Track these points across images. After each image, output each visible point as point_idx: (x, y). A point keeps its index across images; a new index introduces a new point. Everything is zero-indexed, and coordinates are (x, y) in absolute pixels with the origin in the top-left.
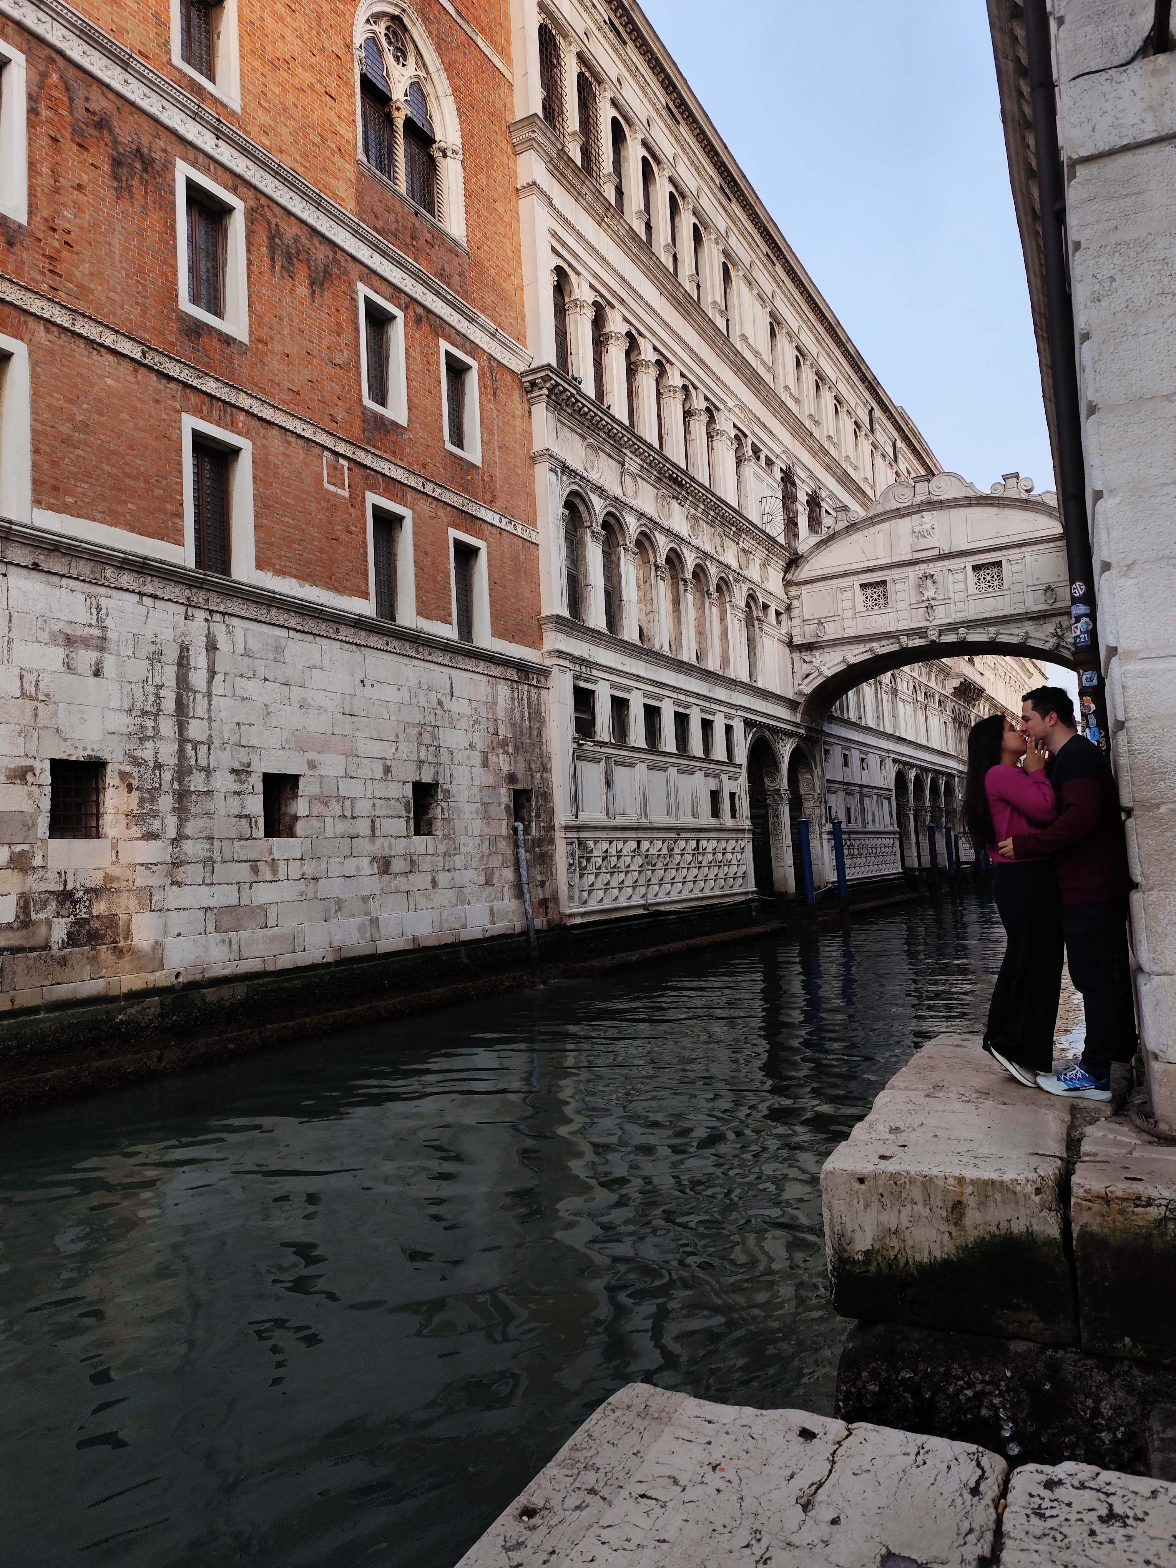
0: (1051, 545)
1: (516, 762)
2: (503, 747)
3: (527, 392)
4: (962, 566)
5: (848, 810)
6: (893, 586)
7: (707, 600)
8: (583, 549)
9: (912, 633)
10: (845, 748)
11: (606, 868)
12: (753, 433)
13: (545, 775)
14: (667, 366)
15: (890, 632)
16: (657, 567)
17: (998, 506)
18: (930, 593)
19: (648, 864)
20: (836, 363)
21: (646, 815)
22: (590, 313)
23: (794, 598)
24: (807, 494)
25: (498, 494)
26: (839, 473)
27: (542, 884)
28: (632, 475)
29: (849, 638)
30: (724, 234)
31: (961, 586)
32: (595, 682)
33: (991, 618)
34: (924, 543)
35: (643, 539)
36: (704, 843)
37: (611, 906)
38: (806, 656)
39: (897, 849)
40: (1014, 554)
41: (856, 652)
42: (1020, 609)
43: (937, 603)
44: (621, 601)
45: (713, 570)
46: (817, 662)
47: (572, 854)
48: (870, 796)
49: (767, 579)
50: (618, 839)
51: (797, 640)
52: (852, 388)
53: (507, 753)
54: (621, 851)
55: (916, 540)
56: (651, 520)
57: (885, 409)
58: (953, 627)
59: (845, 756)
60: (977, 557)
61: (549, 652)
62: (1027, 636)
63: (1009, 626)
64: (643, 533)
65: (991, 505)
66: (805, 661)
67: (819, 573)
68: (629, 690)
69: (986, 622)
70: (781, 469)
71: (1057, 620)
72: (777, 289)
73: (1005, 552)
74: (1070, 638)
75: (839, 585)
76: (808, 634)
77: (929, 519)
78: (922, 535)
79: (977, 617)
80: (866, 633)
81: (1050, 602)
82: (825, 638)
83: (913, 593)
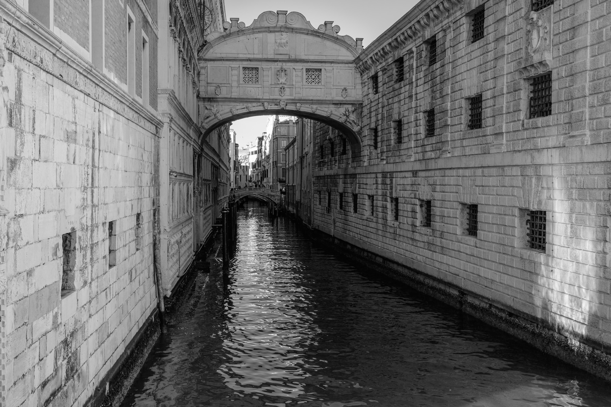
0: (347, 65)
4: (301, 68)
6: (262, 72)
9: (271, 102)
15: (259, 99)
17: (322, 38)
18: (282, 80)
23: (202, 68)
29: (235, 98)
31: (299, 79)
33: (314, 100)
34: (282, 50)
38: (207, 104)
40: (328, 66)
41: (238, 107)
42: (329, 98)
43: (286, 86)
46: (214, 110)
51: (202, 95)
55: (277, 48)
58: (294, 102)
60: (309, 64)
62: (332, 114)
63: (323, 106)
65: (318, 36)
66: (207, 109)
67: (219, 56)
69: (312, 102)
71: (347, 106)
73: (323, 64)
74: (353, 117)
75: (231, 65)
76: (209, 92)
77: (285, 37)
78: (280, 45)
79: (307, 98)
80: (245, 97)
81: (344, 96)
82: (220, 96)
83: (273, 78)
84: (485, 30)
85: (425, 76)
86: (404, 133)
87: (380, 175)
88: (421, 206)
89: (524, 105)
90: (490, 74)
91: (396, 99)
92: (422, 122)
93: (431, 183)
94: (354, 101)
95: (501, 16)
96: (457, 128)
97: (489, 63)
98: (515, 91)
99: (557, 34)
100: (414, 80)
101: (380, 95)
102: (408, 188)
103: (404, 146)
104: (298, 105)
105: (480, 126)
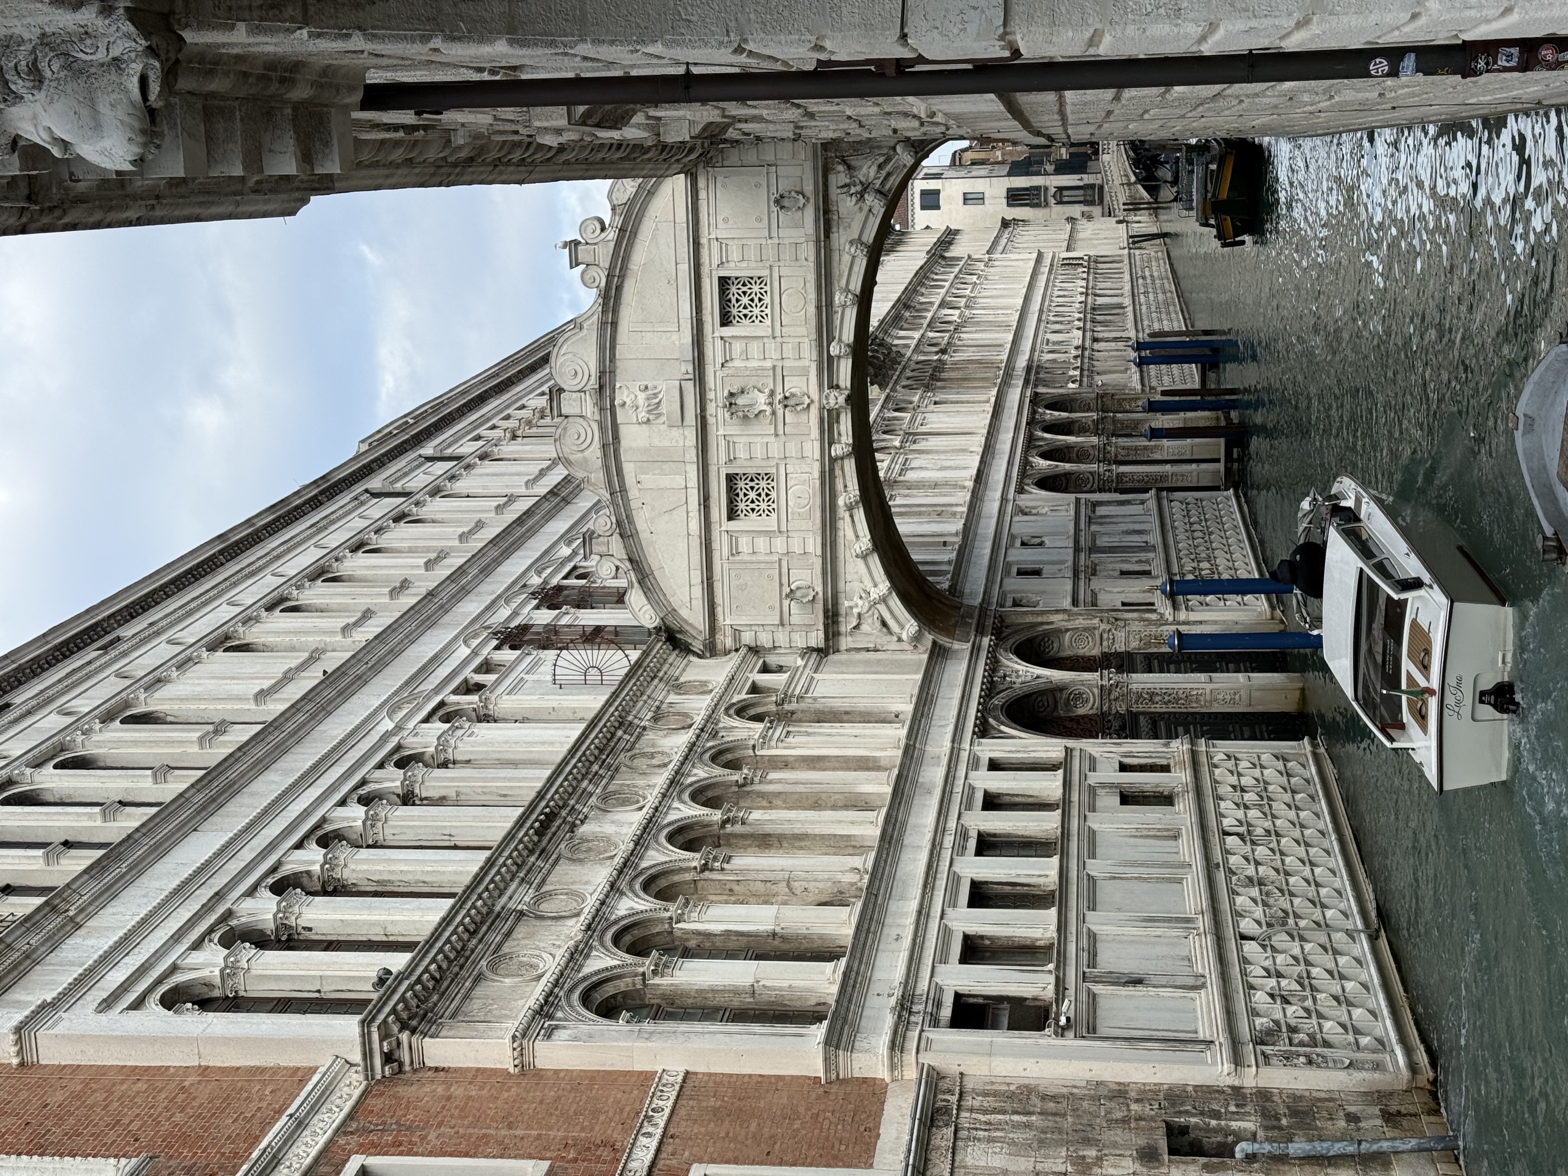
0: (702, 195)
1: (1115, 1145)
2: (1089, 1166)
3: (400, 1071)
4: (719, 343)
5: (1123, 573)
6: (738, 463)
7: (757, 787)
8: (685, 994)
9: (829, 437)
10: (1007, 572)
11: (1304, 999)
12: (437, 690)
13: (1133, 1094)
14: (328, 828)
15: (823, 473)
16: (705, 868)
17: (622, 277)
18: (761, 400)
19: (1284, 924)
20: (291, 547)
21: (1188, 920)
22: (247, 951)
23: (737, 640)
24: (537, 607)
25: (597, 1135)
26: (494, 553)
27: (1352, 1118)
28: (540, 898)
29: (824, 545)
30: (70, 720)
31: (755, 348)
32: (940, 989)
33: (819, 300)
34: (670, 406)
35: (655, 888)
36: (1226, 822)
37: (1381, 996)
38: (848, 624)
39: (1190, 496)
40: (710, 258)
41: (850, 534)
42: (809, 251)
43: (779, 389)
44: (774, 935)
45: (700, 773)
46: (861, 606)
47: (1288, 1058)
48: (1094, 536)
49: (704, 683)
50: (1244, 973)
51: (817, 639)
52: (333, 522)
53: (1099, 1159)
54: (1266, 970)
55: (663, 419)
56: (620, 872)
57: (367, 471)
58: (826, 365)
59: (1020, 573)
60: (707, 316)
61: (892, 1067)
62: (859, 240)
63: (836, 273)
64: (646, 887)
65: (619, 289)
67: (698, 592)
68: (946, 933)
69: (825, 307)
70: (498, 648)
71: (834, 191)
72: (164, 637)
73: (705, 270)
74: (868, 170)
75: (724, 557)
76: (808, 619)
77: (628, 394)
78: (654, 408)
79: (813, 322)
80: (818, 514)
81: (802, 201)
82: (819, 589)
83: (756, 429)
94: (815, 168)
104: (834, 350)
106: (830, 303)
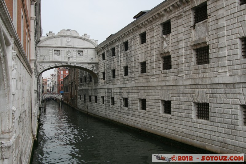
0: (91, 50)
4: (76, 50)
6: (61, 52)
9: (64, 62)
15: (60, 62)
18: (69, 55)
23: (38, 50)
29: (51, 61)
31: (75, 54)
34: (68, 44)
40: (86, 50)
41: (52, 65)
42: (86, 61)
43: (70, 57)
46: (43, 65)
51: (38, 60)
58: (74, 63)
60: (79, 49)
62: (87, 67)
63: (84, 64)
65: (82, 39)
66: (40, 65)
67: (45, 45)
71: (93, 64)
73: (84, 49)
74: (95, 68)
75: (49, 49)
76: (41, 59)
77: (70, 39)
78: (68, 42)
79: (78, 61)
80: (55, 61)
81: (92, 61)
82: (45, 60)
83: (66, 54)
84: (147, 40)
85: (124, 54)
86: (116, 74)
87: (106, 89)
88: (123, 100)
89: (161, 66)
90: (149, 55)
91: (112, 62)
92: (123, 70)
93: (127, 92)
94: (95, 62)
95: (152, 36)
96: (137, 73)
97: (148, 51)
98: (158, 61)
99: (173, 43)
100: (119, 56)
101: (106, 60)
102: (118, 93)
103: (116, 78)
104: (75, 64)
105: (145, 72)
106: (80, 63)
